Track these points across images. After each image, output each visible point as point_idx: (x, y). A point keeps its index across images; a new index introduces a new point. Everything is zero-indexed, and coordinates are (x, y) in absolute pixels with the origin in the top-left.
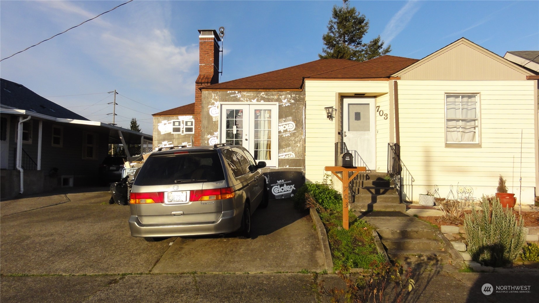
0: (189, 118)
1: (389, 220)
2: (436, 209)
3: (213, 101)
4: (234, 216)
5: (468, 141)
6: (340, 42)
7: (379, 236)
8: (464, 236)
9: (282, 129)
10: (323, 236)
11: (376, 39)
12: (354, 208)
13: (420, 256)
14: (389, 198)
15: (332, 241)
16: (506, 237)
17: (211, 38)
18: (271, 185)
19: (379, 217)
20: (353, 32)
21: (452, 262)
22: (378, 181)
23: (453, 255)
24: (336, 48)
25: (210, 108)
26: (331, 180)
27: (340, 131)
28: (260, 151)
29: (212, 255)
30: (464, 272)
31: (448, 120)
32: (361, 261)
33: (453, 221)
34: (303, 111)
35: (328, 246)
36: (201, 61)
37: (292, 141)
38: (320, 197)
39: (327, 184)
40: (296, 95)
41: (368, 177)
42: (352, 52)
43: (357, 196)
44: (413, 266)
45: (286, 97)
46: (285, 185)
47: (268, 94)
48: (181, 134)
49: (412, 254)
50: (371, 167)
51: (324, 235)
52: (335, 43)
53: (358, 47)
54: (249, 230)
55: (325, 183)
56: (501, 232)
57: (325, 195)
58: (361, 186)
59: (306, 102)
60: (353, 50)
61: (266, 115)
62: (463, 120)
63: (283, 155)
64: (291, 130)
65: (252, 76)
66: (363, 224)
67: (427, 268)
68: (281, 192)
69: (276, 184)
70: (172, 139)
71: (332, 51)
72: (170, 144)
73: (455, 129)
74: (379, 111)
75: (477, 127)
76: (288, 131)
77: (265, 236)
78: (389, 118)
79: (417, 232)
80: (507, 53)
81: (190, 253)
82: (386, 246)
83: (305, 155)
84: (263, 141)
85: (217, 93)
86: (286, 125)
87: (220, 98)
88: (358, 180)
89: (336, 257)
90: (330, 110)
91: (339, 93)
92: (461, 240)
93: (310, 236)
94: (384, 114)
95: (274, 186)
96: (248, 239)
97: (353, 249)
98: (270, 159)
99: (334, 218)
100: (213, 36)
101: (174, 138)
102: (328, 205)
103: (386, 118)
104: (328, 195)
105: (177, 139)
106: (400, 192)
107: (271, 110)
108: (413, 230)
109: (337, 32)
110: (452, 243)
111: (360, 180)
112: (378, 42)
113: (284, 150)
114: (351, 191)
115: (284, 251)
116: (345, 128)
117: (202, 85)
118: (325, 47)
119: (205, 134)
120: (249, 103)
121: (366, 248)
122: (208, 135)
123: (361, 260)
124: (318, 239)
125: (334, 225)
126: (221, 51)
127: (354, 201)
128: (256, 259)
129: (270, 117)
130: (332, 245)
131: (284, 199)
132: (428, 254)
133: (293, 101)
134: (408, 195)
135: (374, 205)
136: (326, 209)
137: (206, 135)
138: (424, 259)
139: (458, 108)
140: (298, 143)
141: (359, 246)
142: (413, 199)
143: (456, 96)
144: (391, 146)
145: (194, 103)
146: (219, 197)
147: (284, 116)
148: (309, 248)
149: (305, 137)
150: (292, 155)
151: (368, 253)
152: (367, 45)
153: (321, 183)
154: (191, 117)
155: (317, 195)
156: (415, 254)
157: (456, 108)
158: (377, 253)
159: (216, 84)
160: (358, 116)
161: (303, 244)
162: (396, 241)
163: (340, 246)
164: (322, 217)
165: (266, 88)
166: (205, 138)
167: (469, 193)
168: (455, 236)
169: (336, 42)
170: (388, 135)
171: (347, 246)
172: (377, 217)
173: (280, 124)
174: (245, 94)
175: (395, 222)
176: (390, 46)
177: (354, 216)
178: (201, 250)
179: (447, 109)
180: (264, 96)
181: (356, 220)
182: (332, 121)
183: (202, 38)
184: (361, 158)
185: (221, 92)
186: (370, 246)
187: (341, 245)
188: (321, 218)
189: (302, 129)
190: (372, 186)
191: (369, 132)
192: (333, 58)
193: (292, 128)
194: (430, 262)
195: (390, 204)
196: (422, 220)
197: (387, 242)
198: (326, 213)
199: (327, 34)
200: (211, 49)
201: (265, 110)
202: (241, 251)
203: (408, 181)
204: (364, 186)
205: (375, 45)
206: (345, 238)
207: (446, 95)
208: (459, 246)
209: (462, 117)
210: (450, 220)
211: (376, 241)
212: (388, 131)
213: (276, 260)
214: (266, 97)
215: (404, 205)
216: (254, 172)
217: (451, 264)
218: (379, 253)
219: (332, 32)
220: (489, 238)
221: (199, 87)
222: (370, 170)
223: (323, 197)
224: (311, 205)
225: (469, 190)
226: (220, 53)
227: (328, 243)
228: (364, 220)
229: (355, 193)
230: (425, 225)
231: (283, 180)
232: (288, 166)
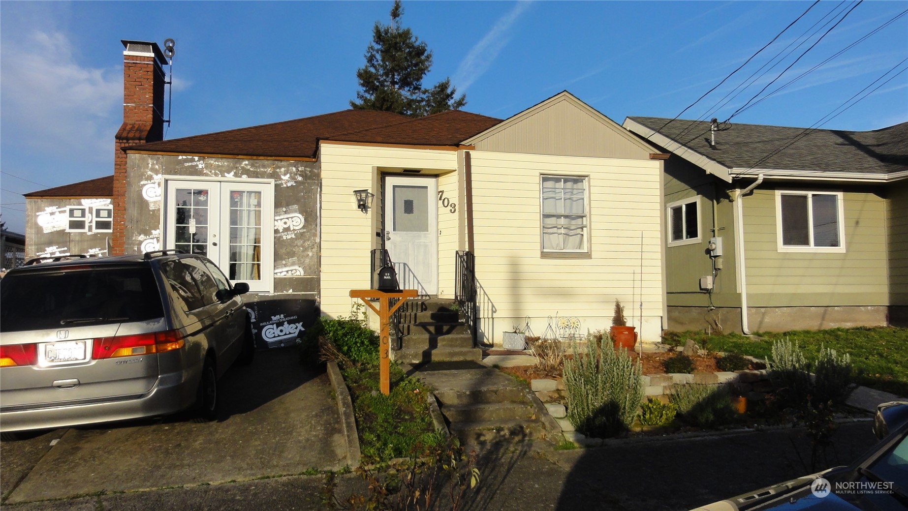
0: (104, 203)
1: (454, 375)
2: (527, 354)
3: (149, 173)
4: (182, 382)
5: (573, 249)
6: (386, 83)
7: (437, 403)
8: (563, 394)
9: (280, 226)
10: (346, 408)
11: (443, 83)
12: (401, 357)
13: (499, 430)
14: (456, 339)
15: (361, 415)
16: (619, 392)
17: (148, 57)
18: (261, 324)
19: (440, 371)
20: (406, 69)
21: (545, 435)
22: (440, 313)
23: (547, 424)
24: (379, 92)
25: (145, 185)
26: (364, 313)
27: (380, 231)
28: (240, 264)
29: (138, 456)
30: (562, 449)
31: (546, 216)
32: (408, 446)
33: (550, 372)
34: (318, 195)
35: (354, 425)
36: (128, 97)
37: (299, 247)
38: (344, 342)
39: (358, 320)
40: (305, 167)
41: (424, 307)
42: (405, 101)
43: (405, 338)
44: (488, 446)
45: (289, 170)
46: (286, 323)
47: (256, 165)
48: (86, 233)
49: (487, 428)
50: (431, 290)
51: (348, 407)
52: (378, 84)
53: (414, 93)
54: (214, 405)
55: (355, 318)
56: (612, 385)
57: (353, 339)
58: (413, 322)
59: (321, 180)
60: (406, 98)
61: (251, 201)
62: (566, 217)
63: (282, 272)
64: (296, 228)
65: (227, 132)
66: (413, 383)
67: (510, 448)
68: (279, 336)
69: (270, 322)
70: (66, 242)
71: (373, 98)
72: (64, 252)
73: (555, 230)
74: (443, 198)
75: (586, 227)
76: (292, 229)
77: (244, 415)
78: (457, 211)
79: (496, 392)
80: (627, 118)
81: (94, 458)
82: (448, 417)
83: (320, 271)
84: (246, 246)
85: (159, 158)
86: (288, 218)
87: (164, 167)
88: (409, 311)
89: (366, 442)
90: (364, 195)
91: (377, 167)
92: (560, 401)
93: (325, 409)
94: (449, 205)
95: (266, 325)
96: (211, 423)
97: (396, 427)
98: (259, 279)
99: (367, 376)
100: (152, 55)
101: (72, 241)
102: (358, 355)
103: (453, 211)
104: (359, 337)
105: (78, 241)
106: (475, 330)
107: (260, 193)
108: (490, 389)
109: (381, 66)
110: (547, 406)
111: (412, 311)
112: (446, 88)
113: (284, 262)
114: (395, 331)
115: (277, 439)
116: (389, 226)
117: (129, 143)
118: (362, 89)
119: (133, 233)
120: (220, 178)
121: (416, 424)
122: (140, 235)
123: (407, 444)
124: (338, 414)
125: (366, 388)
126: (168, 83)
127: (401, 347)
128: (225, 457)
129: (259, 205)
130: (361, 423)
131: (284, 347)
132: (511, 425)
133: (300, 179)
134: (486, 334)
135: (433, 352)
136: (354, 362)
137: (136, 235)
138: (506, 434)
139: (559, 198)
140: (310, 250)
141: (406, 420)
142: (494, 340)
143: (556, 179)
144: (461, 257)
145: (113, 176)
146: (152, 349)
147: (284, 203)
148: (322, 430)
149: (320, 239)
150: (299, 272)
151: (420, 431)
152: (430, 91)
153: (347, 319)
154: (109, 201)
155: (340, 340)
156: (492, 427)
157: (557, 198)
158: (433, 431)
159: (156, 141)
160: (409, 207)
161: (311, 424)
162: (464, 409)
163: (374, 424)
164: (347, 376)
165: (253, 154)
166: (133, 240)
167: (575, 328)
168: (551, 395)
169: (379, 82)
170: (456, 238)
171: (386, 422)
172: (436, 372)
173: (277, 218)
174: (212, 162)
175: (464, 378)
176: (464, 96)
177: (400, 372)
178: (117, 449)
179: (543, 199)
180: (249, 167)
181: (402, 379)
182: (367, 213)
183: (129, 56)
184: (414, 276)
185: (166, 158)
186: (423, 420)
187: (376, 421)
188: (345, 378)
189: (316, 226)
190: (431, 321)
191: (427, 232)
192: (374, 109)
193: (298, 224)
194: (514, 438)
195: (457, 350)
196: (505, 373)
197: (450, 410)
198: (353, 368)
199: (364, 68)
200: (148, 77)
201: (250, 193)
202: (197, 445)
203: (486, 312)
204: (418, 321)
205: (442, 92)
206: (383, 409)
207: (543, 178)
208: (556, 410)
209: (564, 212)
210: (545, 370)
211: (433, 411)
212: (456, 231)
213: (261, 456)
214: (251, 169)
215: (479, 351)
216: (226, 302)
217: (544, 439)
218: (437, 431)
219: (373, 66)
220: (596, 395)
221: (123, 145)
222: (428, 295)
223: (351, 342)
224: (329, 356)
225: (574, 323)
226: (166, 86)
227: (353, 419)
228: (415, 377)
229: (403, 334)
230: (508, 380)
231: (282, 316)
232: (291, 291)
